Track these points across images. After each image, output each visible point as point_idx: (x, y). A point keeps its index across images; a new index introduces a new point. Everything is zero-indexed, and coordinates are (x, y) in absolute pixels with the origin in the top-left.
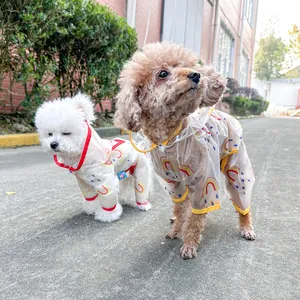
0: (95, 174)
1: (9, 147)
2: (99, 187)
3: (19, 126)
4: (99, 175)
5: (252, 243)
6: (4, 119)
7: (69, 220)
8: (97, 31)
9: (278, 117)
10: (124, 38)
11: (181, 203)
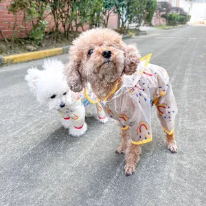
0: (69, 108)
1: (24, 62)
2: (72, 115)
3: (30, 47)
4: (71, 108)
5: (175, 156)
6: (20, 42)
7: (52, 135)
9: (197, 25)
11: (126, 130)
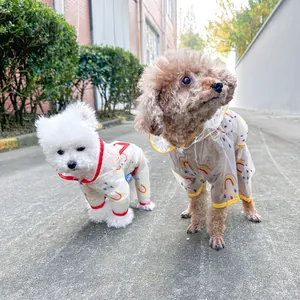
0: (107, 181)
2: (112, 193)
4: (111, 181)
7: (80, 232)
8: (37, 29)
10: (64, 35)
11: (197, 197)
